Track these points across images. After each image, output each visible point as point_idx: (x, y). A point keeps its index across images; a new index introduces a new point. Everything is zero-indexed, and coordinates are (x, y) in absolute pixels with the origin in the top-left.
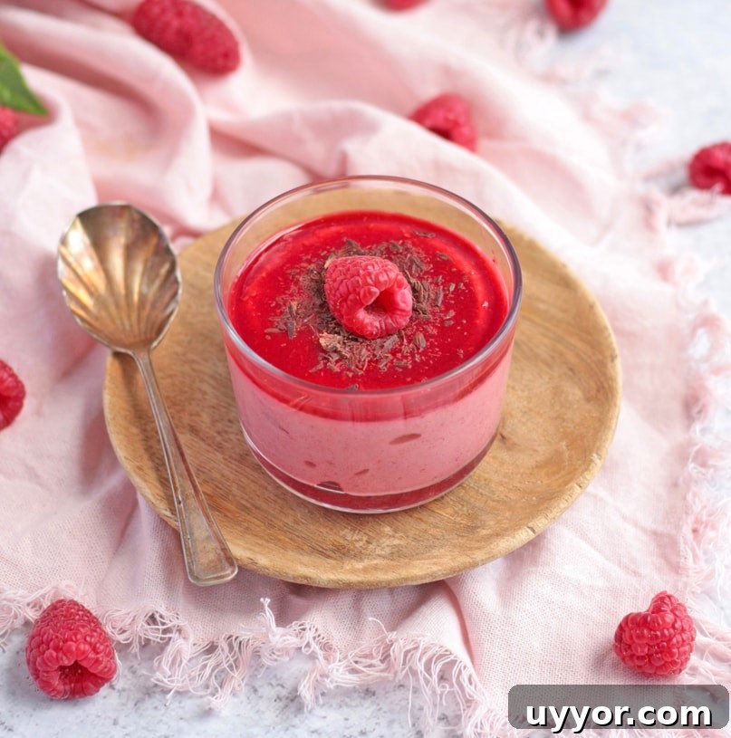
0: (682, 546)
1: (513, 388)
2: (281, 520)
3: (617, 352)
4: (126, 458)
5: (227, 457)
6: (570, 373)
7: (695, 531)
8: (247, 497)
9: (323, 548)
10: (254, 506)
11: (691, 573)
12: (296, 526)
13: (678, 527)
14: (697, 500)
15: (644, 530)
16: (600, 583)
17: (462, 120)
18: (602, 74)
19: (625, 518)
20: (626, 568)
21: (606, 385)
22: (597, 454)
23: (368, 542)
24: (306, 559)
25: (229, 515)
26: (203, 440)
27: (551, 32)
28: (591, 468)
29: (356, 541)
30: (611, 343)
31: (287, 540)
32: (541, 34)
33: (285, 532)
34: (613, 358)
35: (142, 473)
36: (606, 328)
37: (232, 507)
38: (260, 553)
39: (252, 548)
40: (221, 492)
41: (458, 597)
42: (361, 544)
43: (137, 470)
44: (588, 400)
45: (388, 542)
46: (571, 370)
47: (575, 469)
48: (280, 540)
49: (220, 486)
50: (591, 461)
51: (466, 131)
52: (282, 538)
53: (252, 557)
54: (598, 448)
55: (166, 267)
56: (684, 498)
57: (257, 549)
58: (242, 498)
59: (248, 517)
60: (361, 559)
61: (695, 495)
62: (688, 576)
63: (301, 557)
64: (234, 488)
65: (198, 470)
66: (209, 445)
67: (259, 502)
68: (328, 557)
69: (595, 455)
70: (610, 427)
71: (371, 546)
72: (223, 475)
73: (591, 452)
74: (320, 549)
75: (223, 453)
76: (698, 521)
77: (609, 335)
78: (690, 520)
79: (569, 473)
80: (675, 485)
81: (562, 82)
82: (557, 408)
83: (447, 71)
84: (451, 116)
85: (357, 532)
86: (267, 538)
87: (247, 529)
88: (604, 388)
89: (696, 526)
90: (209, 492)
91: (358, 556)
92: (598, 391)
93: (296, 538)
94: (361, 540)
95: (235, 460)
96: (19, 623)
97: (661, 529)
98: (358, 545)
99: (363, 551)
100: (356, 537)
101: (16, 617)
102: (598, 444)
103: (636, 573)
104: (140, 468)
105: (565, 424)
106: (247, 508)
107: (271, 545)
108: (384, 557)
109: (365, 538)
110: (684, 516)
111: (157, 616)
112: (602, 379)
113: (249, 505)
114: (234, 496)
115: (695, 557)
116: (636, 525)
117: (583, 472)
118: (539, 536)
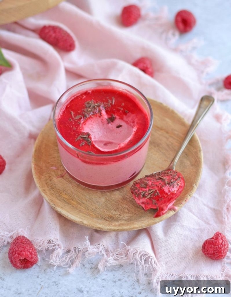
0: (223, 214)
1: (167, 161)
2: (91, 208)
3: (202, 149)
4: (40, 187)
5: (73, 185)
6: (186, 156)
7: (227, 209)
8: (80, 199)
9: (105, 217)
10: (82, 203)
11: (226, 223)
12: (96, 209)
13: (222, 208)
14: (228, 198)
15: (211, 208)
16: (197, 227)
17: (149, 66)
18: (194, 48)
19: (204, 205)
20: (205, 222)
21: (198, 160)
22: (195, 184)
23: (120, 215)
24: (100, 221)
25: (74, 206)
26: (65, 180)
27: (177, 34)
28: (193, 189)
29: (116, 214)
30: (199, 146)
31: (93, 214)
32: (174, 35)
33: (93, 211)
35: (45, 192)
36: (197, 140)
37: (75, 203)
38: (84, 219)
39: (82, 217)
40: (71, 198)
41: (150, 233)
42: (118, 215)
43: (44, 191)
44: (192, 165)
45: (127, 215)
47: (188, 190)
48: (91, 215)
49: (71, 196)
50: (193, 187)
51: (150, 70)
52: (92, 213)
53: (82, 221)
54: (196, 183)
56: (224, 197)
57: (83, 218)
58: (78, 200)
59: (81, 207)
60: (118, 221)
61: (227, 196)
62: (225, 225)
63: (98, 221)
64: (75, 196)
65: (64, 190)
66: (67, 181)
67: (84, 201)
68: (107, 220)
69: (194, 185)
70: (199, 175)
71: (121, 216)
72: (72, 192)
73: (193, 184)
74: (104, 218)
75: (71, 184)
76: (228, 205)
77: (199, 143)
78: (226, 205)
79: (186, 191)
80: (221, 193)
81: (181, 51)
82: (182, 168)
83: (143, 49)
84: (145, 66)
85: (116, 211)
86: (87, 214)
87: (80, 211)
88: (197, 161)
89: (228, 207)
90: (67, 198)
91: (117, 220)
92: (195, 162)
93: (96, 214)
94: (118, 214)
95: (76, 187)
96: (6, 243)
97: (216, 208)
98: (117, 216)
99: (119, 218)
100: (116, 213)
101: (5, 241)
102: (195, 181)
103: (208, 224)
104: (44, 190)
105: (184, 174)
106: (80, 203)
107: (88, 217)
108: (125, 220)
109: (119, 214)
110: (224, 204)
111: (51, 241)
112: (197, 158)
113: (80, 202)
114: (75, 199)
115: (228, 218)
116: (208, 207)
117: (191, 191)
118: (176, 213)
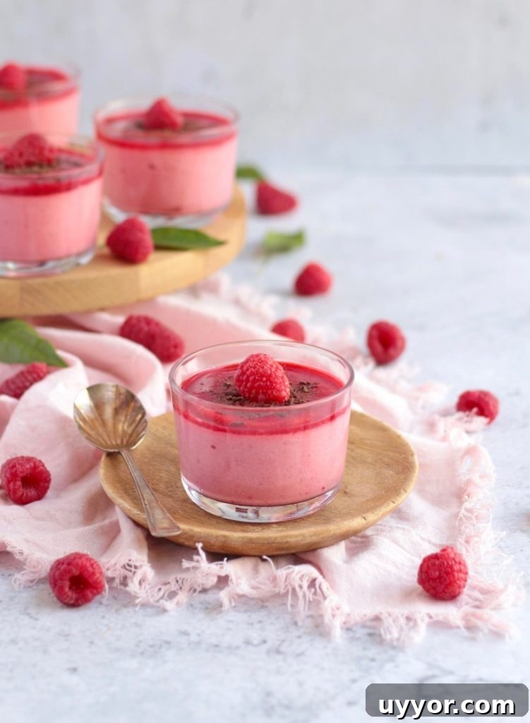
34: (412, 455)
46: (387, 465)
55: (140, 416)
